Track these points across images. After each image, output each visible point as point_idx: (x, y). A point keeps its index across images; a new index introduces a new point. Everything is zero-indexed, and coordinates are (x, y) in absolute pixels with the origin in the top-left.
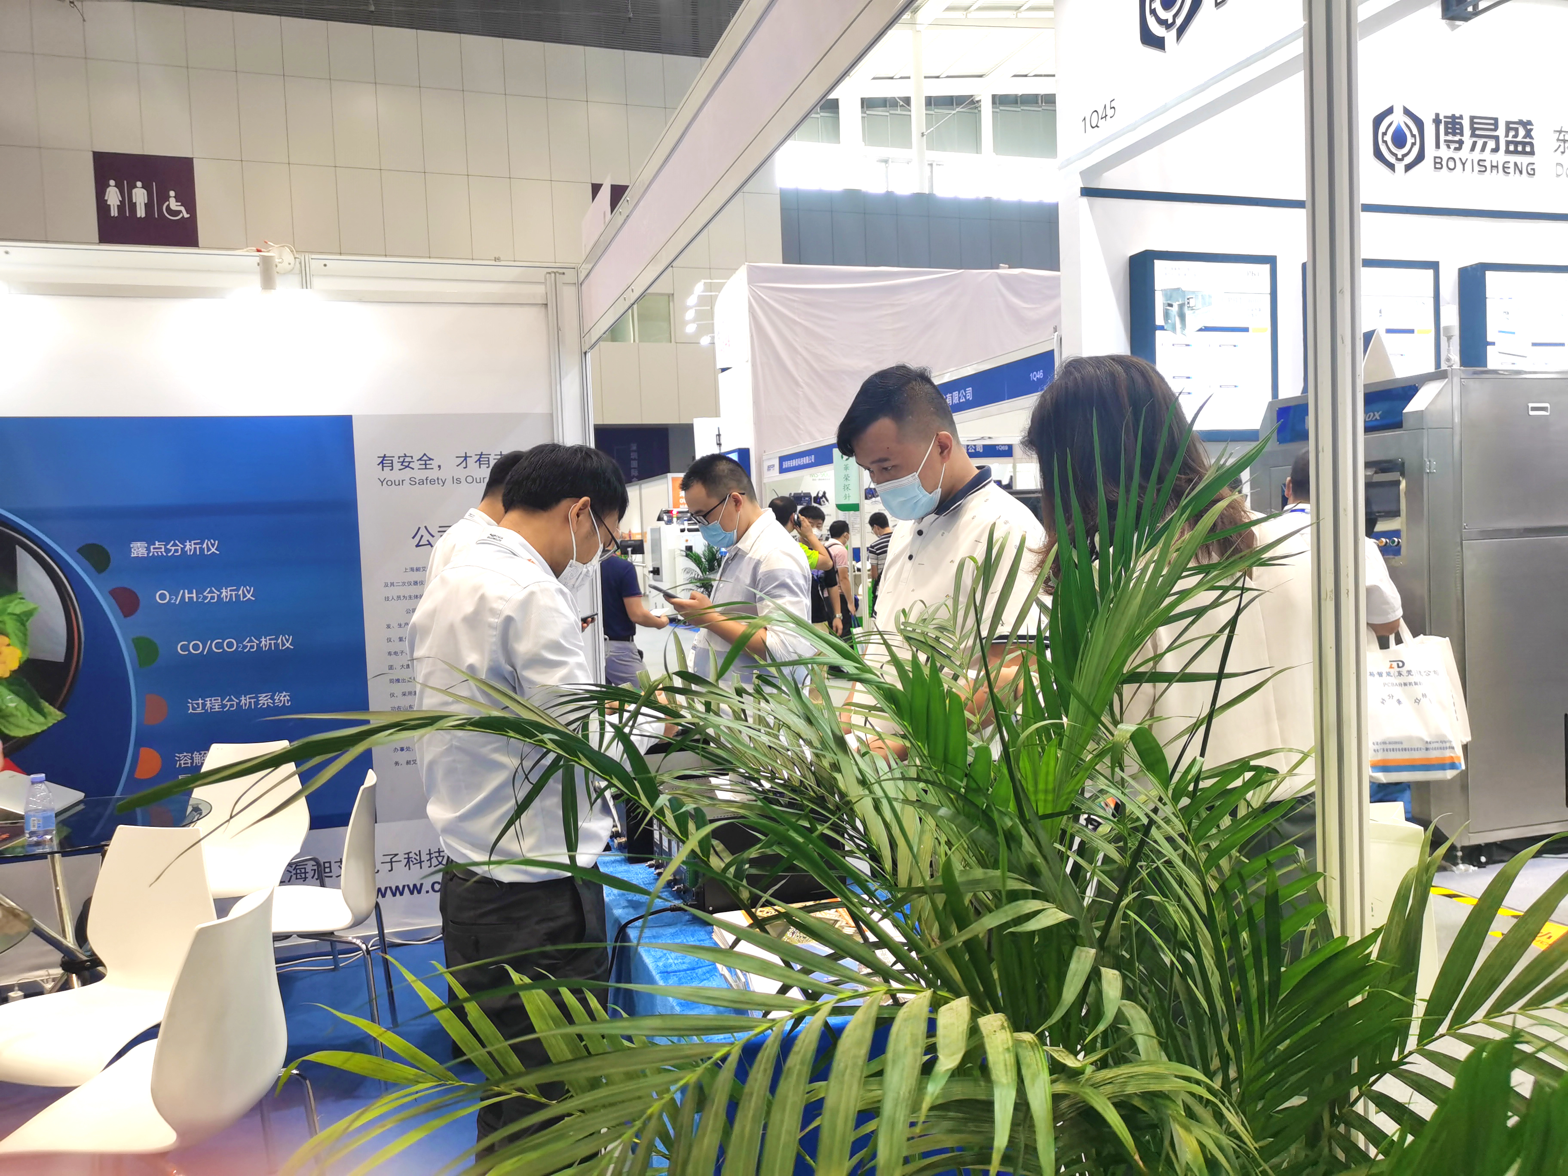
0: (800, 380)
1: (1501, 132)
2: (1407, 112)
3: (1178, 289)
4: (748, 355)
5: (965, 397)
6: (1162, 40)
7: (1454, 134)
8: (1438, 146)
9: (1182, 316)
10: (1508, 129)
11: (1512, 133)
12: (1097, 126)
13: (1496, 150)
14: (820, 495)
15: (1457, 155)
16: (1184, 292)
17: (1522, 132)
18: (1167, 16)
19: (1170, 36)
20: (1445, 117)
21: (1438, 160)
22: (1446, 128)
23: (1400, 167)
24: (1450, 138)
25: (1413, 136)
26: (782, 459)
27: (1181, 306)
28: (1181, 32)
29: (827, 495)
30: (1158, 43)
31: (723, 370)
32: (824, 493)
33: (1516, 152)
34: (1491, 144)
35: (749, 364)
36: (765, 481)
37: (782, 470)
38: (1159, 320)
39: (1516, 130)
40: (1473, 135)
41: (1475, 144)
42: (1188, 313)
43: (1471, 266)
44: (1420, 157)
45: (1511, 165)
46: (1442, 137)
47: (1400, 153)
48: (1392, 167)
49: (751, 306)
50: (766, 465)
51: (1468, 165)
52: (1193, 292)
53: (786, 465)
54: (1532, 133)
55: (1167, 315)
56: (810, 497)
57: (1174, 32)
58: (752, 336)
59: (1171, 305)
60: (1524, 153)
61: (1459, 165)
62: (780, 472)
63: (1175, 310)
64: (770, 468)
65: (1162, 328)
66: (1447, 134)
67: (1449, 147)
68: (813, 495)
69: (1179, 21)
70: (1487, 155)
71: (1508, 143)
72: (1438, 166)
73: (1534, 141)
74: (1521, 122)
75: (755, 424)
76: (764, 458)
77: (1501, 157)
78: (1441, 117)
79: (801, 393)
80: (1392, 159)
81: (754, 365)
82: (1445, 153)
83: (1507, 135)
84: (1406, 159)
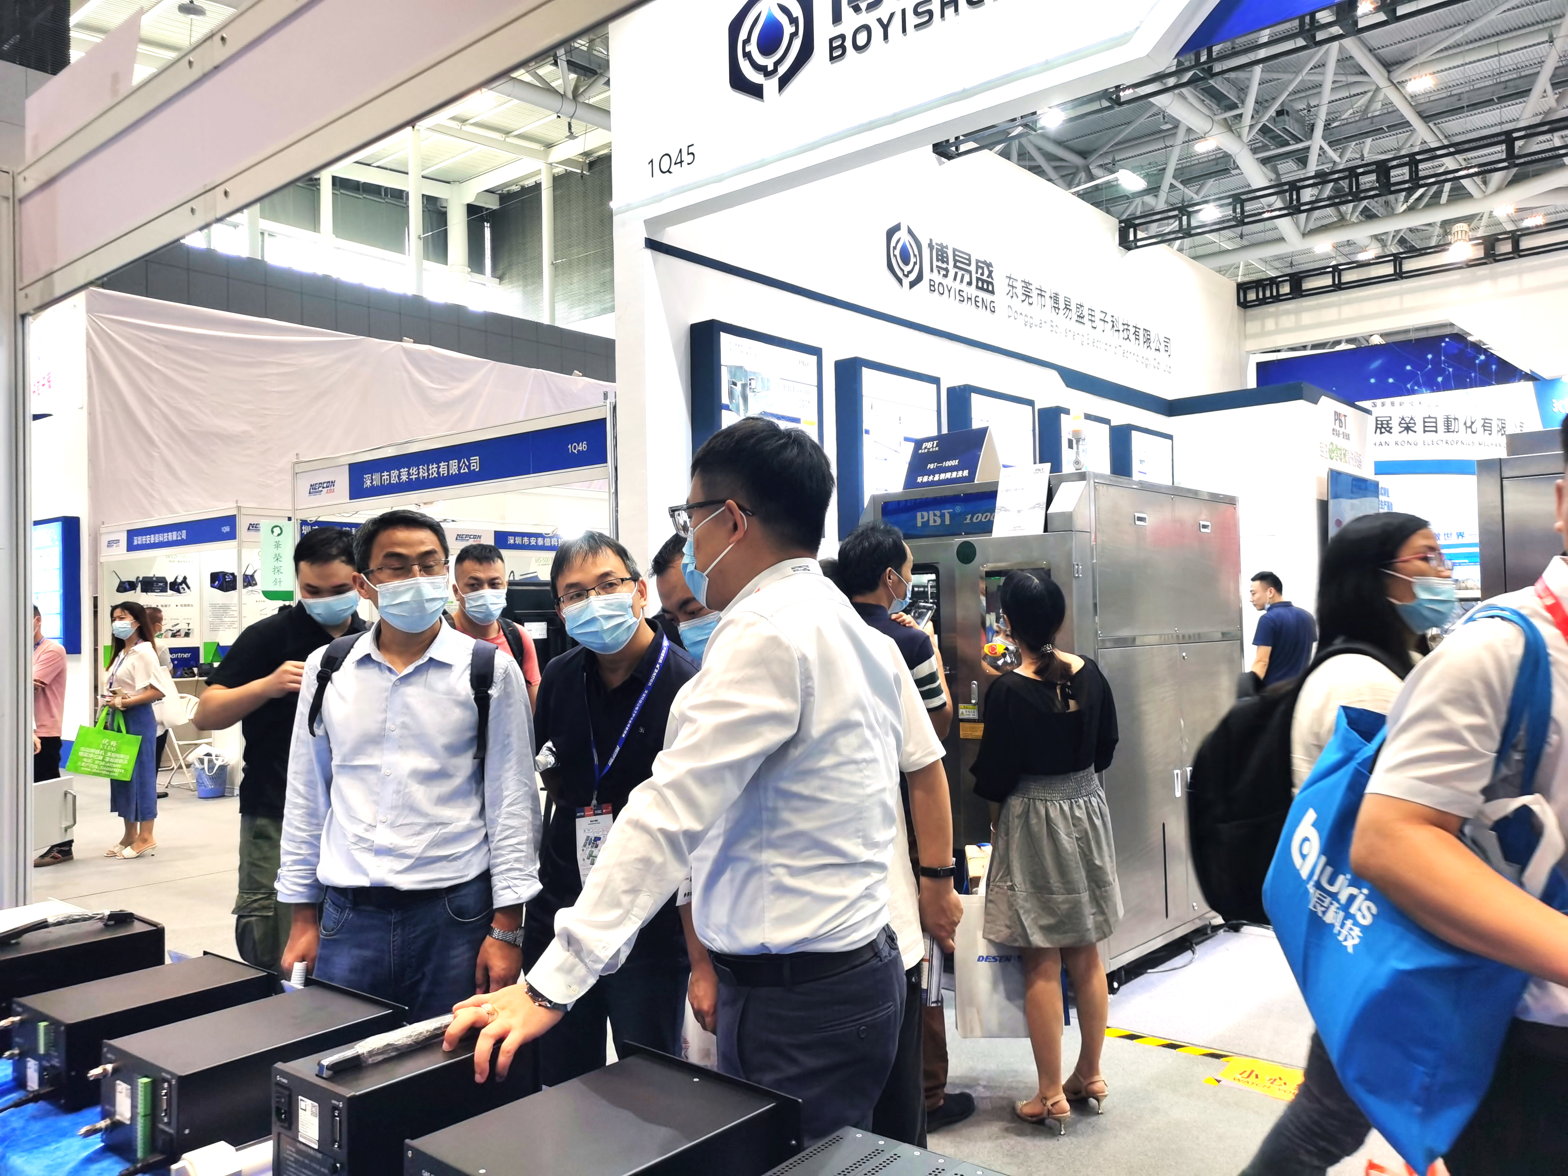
0: (156, 438)
1: (973, 268)
2: (910, 232)
3: (741, 367)
4: (82, 398)
5: (469, 467)
6: (760, 87)
7: (943, 262)
8: (932, 270)
9: (745, 398)
10: (978, 267)
11: (980, 271)
12: (668, 171)
13: (970, 283)
14: (179, 580)
15: (945, 282)
16: (746, 371)
17: (986, 273)
18: (769, 62)
19: (770, 85)
20: (937, 244)
21: (932, 283)
22: (937, 255)
23: (906, 282)
24: (940, 264)
25: (915, 256)
26: (132, 534)
27: (744, 386)
28: (784, 82)
29: (188, 581)
30: (756, 91)
31: (36, 417)
32: (185, 578)
33: (982, 289)
34: (967, 278)
35: (84, 413)
36: (102, 559)
37: (131, 547)
38: (725, 400)
39: (983, 268)
40: (955, 266)
41: (956, 274)
42: (750, 395)
43: (959, 386)
44: (919, 278)
45: (980, 299)
46: (935, 263)
47: (907, 269)
48: (900, 281)
49: (90, 344)
50: (104, 540)
51: (952, 292)
52: (754, 373)
53: (138, 541)
54: (993, 275)
55: (731, 394)
56: (166, 583)
57: (774, 82)
58: (89, 377)
59: (735, 384)
60: (987, 290)
61: (946, 292)
62: (128, 550)
63: (738, 389)
64: (110, 544)
65: (727, 408)
66: (938, 260)
67: (939, 273)
68: (170, 579)
69: (782, 69)
70: (964, 286)
71: (978, 279)
72: (932, 288)
73: (994, 282)
74: (985, 263)
75: (90, 487)
76: (103, 530)
77: (972, 291)
78: (934, 244)
79: (156, 454)
80: (900, 275)
81: (91, 414)
82: (937, 278)
83: (977, 273)
84: (910, 275)
